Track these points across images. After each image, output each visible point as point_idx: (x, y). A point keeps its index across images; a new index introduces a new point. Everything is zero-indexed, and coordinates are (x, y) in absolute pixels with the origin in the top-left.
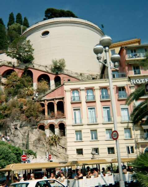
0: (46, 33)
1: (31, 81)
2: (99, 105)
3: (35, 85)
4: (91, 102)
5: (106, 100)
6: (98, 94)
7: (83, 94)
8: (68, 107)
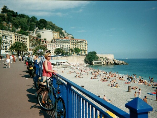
0: (43, 32)
1: (41, 41)
2: (51, 47)
3: (42, 42)
4: (50, 46)
5: (52, 46)
6: (51, 45)
7: (49, 45)
8: (47, 47)
